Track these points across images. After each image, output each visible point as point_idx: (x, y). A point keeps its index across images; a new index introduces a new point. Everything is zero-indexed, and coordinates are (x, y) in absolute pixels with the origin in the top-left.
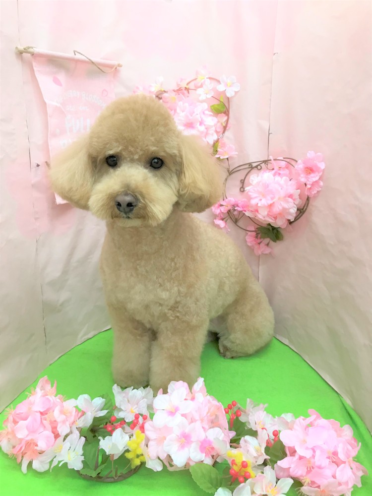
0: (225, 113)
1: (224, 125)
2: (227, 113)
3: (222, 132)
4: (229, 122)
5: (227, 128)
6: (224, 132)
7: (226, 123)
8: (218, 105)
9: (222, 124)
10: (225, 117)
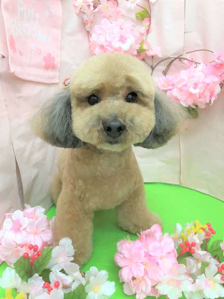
0: (147, 18)
1: (147, 28)
3: (145, 34)
4: (151, 27)
5: (149, 32)
6: (147, 34)
7: (148, 27)
8: (143, 11)
9: (146, 27)
10: (148, 21)
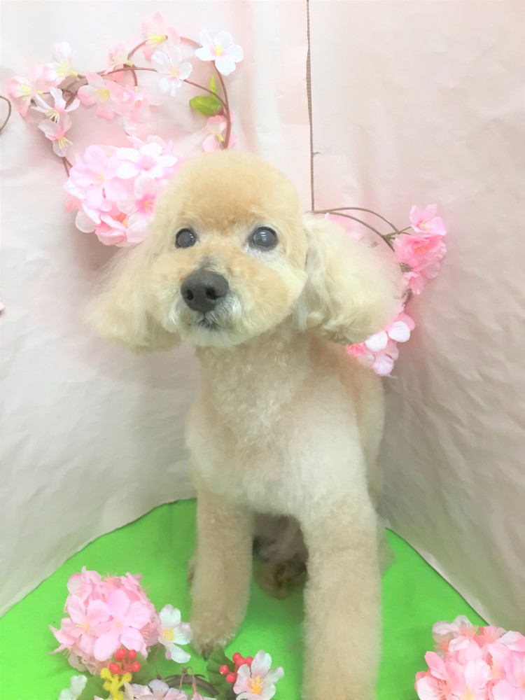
0: (221, 113)
2: (224, 112)
7: (225, 135)
9: (217, 138)
10: (223, 122)
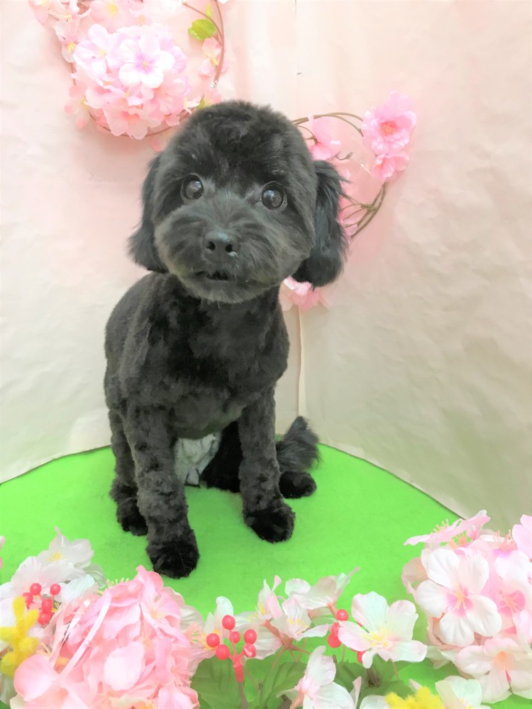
0: (216, 38)
1: (216, 63)
2: (220, 39)
3: (213, 77)
4: (225, 59)
5: (222, 71)
6: (217, 78)
7: (219, 60)
8: (202, 21)
9: (212, 62)
10: (217, 47)
